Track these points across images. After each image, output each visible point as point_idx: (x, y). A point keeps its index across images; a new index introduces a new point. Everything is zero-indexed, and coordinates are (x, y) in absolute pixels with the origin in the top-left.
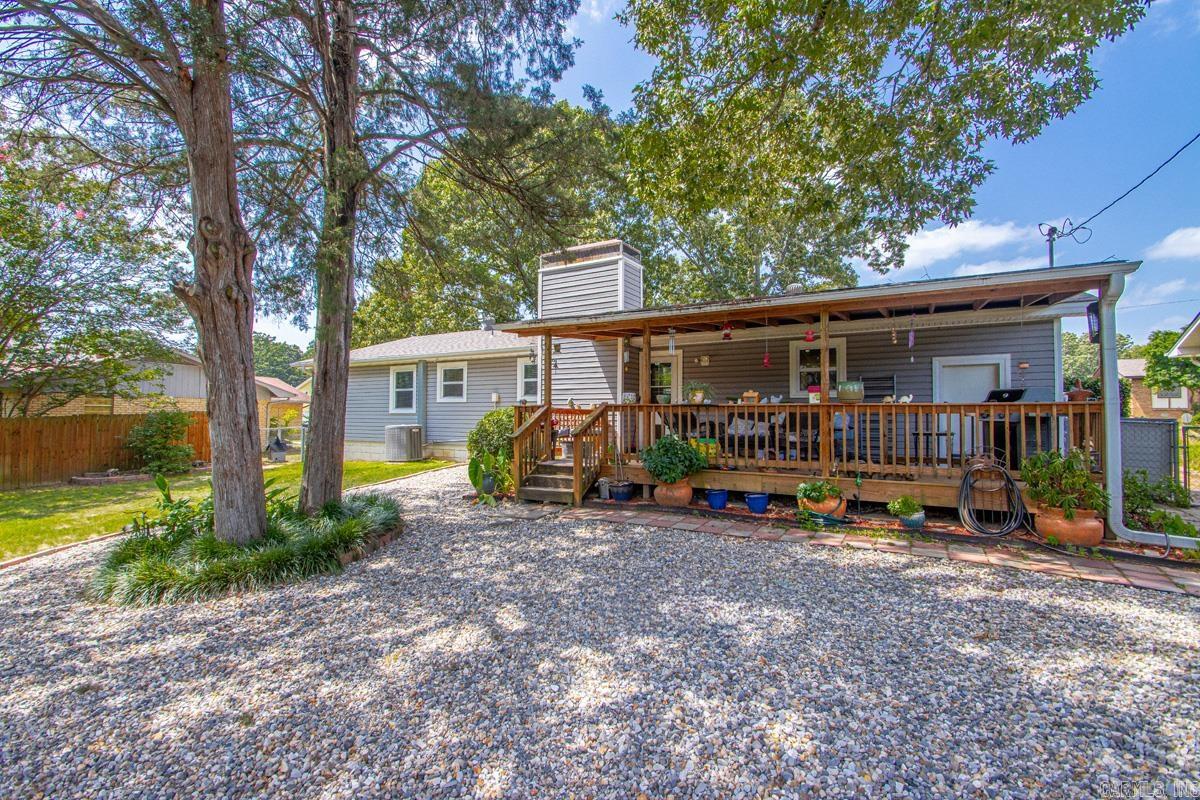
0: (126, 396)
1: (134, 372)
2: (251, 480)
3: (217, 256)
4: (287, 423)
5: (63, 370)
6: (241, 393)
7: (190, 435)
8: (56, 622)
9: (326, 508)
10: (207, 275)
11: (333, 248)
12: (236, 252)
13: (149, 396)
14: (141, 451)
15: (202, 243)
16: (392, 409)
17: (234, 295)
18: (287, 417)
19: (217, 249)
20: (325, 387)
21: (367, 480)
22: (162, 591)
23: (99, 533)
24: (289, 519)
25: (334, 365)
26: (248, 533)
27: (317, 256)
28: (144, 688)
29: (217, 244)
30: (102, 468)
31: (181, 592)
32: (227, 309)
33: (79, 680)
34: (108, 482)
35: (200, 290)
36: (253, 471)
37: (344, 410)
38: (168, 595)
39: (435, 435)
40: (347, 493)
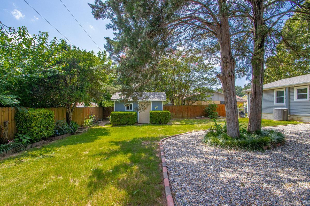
0: (205, 101)
1: (206, 96)
2: (236, 121)
3: (227, 66)
4: (240, 107)
5: (194, 96)
6: (233, 99)
7: (217, 110)
8: (198, 146)
9: (256, 132)
10: (224, 71)
11: (258, 56)
12: (231, 64)
13: (209, 101)
14: (208, 113)
15: (223, 64)
16: (275, 103)
17: (231, 75)
18: (240, 106)
19: (227, 64)
20: (255, 97)
21: (267, 125)
22: (217, 145)
23: (202, 129)
24: (246, 133)
25: (258, 90)
26: (235, 135)
27: (252, 59)
28: (216, 166)
29: (227, 63)
30: (201, 116)
31: (221, 146)
32: (229, 79)
33: (203, 160)
34: (202, 119)
35: (223, 75)
36: (236, 119)
37: (262, 104)
38: (218, 146)
39: (292, 112)
40: (263, 128)
